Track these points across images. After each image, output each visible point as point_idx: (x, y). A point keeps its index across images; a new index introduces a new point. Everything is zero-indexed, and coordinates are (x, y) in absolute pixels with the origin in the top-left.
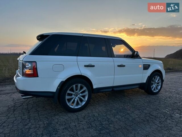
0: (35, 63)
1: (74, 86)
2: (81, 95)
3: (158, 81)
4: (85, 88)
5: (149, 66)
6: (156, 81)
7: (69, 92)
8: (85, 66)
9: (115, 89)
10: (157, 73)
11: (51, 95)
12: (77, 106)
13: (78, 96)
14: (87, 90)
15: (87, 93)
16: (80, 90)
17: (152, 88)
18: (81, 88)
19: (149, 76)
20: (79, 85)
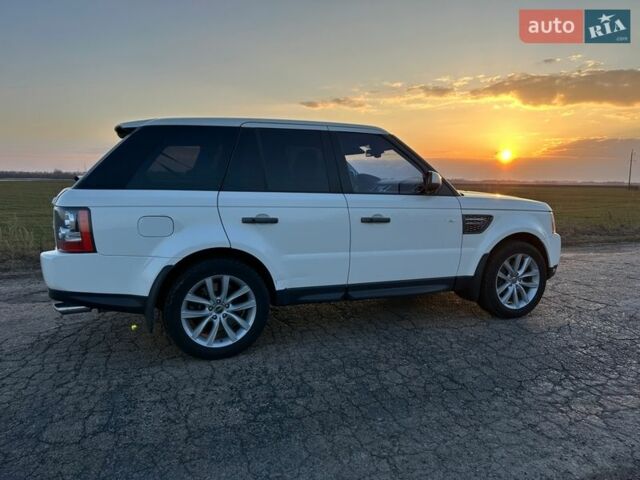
0: (86, 212)
1: (209, 281)
2: (232, 308)
3: (528, 270)
4: (246, 289)
5: (489, 218)
6: (520, 273)
7: (190, 297)
8: (246, 221)
9: (354, 294)
10: (519, 244)
11: (137, 304)
12: (221, 341)
13: (225, 312)
14: (252, 295)
15: (252, 303)
16: (229, 294)
17: (502, 295)
18: (234, 287)
19: (485, 255)
20: (226, 279)
